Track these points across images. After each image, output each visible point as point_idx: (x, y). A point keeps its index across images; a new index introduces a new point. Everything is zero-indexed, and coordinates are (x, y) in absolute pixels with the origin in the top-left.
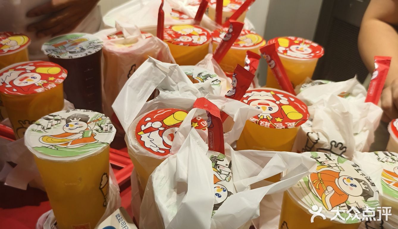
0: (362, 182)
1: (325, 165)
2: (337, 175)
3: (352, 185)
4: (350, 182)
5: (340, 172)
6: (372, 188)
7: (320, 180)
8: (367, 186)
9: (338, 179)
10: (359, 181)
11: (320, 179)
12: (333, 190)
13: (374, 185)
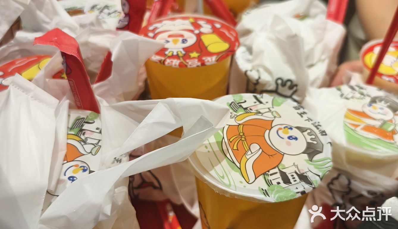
0: (306, 131)
1: (251, 111)
2: (269, 125)
3: (289, 138)
4: (287, 133)
5: (273, 121)
6: (322, 138)
7: (241, 136)
8: (313, 137)
9: (270, 130)
10: (302, 130)
11: (241, 134)
12: (260, 148)
13: (324, 134)
